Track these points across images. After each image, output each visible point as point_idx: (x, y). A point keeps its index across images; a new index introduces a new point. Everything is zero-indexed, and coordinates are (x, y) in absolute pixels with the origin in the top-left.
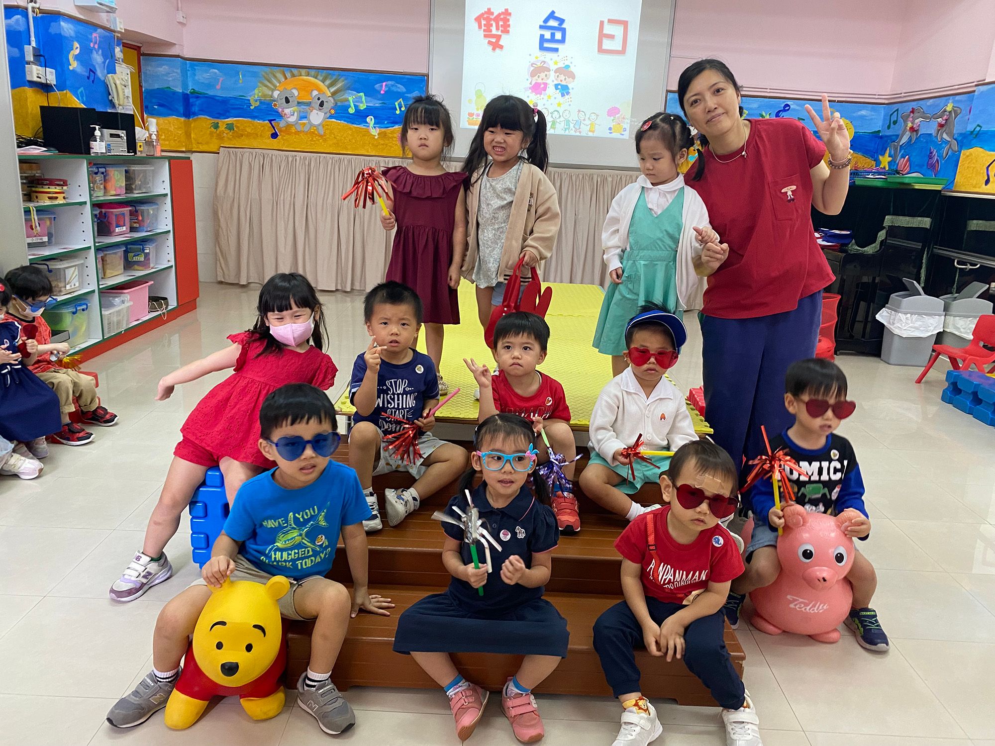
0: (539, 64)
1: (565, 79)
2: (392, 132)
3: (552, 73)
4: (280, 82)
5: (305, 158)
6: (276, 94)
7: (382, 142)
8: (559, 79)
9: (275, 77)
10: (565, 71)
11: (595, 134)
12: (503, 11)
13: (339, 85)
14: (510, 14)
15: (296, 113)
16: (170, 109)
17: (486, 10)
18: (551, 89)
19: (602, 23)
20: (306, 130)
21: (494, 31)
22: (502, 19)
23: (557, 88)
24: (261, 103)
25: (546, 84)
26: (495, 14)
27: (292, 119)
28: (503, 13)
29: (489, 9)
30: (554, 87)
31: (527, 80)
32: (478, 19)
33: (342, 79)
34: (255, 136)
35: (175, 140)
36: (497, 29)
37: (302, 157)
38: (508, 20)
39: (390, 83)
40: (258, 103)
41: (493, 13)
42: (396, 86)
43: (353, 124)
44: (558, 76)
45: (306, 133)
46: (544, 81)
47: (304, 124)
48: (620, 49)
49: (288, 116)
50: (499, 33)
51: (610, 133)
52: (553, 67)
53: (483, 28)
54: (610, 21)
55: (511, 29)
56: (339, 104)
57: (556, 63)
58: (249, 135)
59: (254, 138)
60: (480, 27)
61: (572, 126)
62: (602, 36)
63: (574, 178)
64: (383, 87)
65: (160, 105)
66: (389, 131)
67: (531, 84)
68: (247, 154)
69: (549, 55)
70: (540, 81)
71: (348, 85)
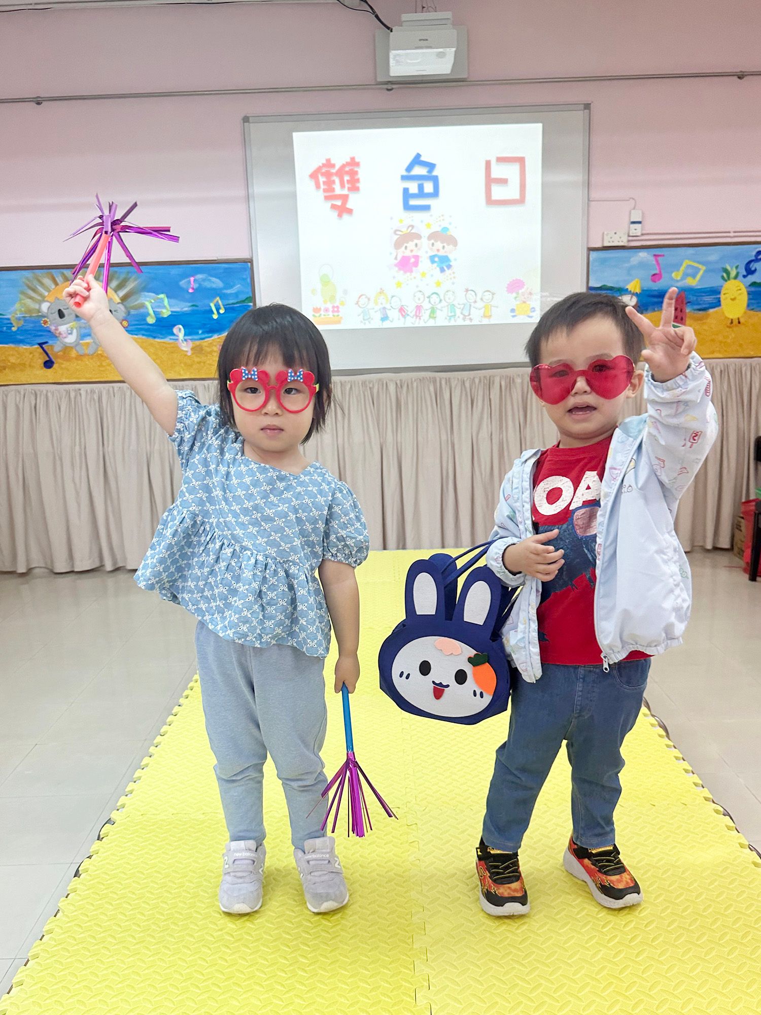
0: (405, 230)
1: (444, 247)
2: (211, 344)
3: (425, 243)
4: (49, 291)
5: (92, 391)
6: (45, 307)
7: (197, 360)
8: (435, 248)
9: (42, 284)
10: (443, 236)
11: (493, 321)
12: (349, 160)
13: (130, 286)
14: (358, 164)
15: (75, 331)
17: (324, 162)
18: (425, 263)
19: (488, 164)
20: (91, 353)
21: (338, 190)
22: (347, 173)
23: (433, 262)
24: (25, 321)
25: (417, 257)
26: (337, 167)
27: (71, 339)
28: (348, 164)
29: (328, 160)
30: (429, 261)
31: (391, 254)
32: (314, 176)
33: (133, 277)
34: (22, 366)
36: (342, 186)
37: (89, 391)
38: (356, 173)
39: (199, 276)
40: (22, 322)
41: (333, 166)
42: (209, 280)
43: (155, 338)
44: (433, 244)
45: (91, 356)
46: (414, 253)
47: (88, 344)
48: (517, 196)
49: (64, 335)
50: (345, 192)
51: (514, 316)
52: (425, 233)
53: (322, 186)
54: (500, 160)
55: (361, 185)
56: (133, 312)
57: (428, 226)
58: (13, 367)
59: (22, 370)
60: (318, 186)
61: (458, 312)
62: (490, 181)
63: (467, 385)
64: (191, 283)
66: (205, 344)
67: (396, 258)
68: (13, 393)
69: (417, 218)
70: (408, 253)
71: (143, 285)
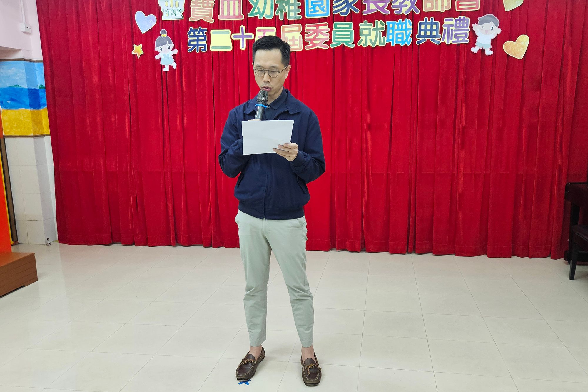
16: (19, 102)
35: (24, 128)
65: (12, 100)
